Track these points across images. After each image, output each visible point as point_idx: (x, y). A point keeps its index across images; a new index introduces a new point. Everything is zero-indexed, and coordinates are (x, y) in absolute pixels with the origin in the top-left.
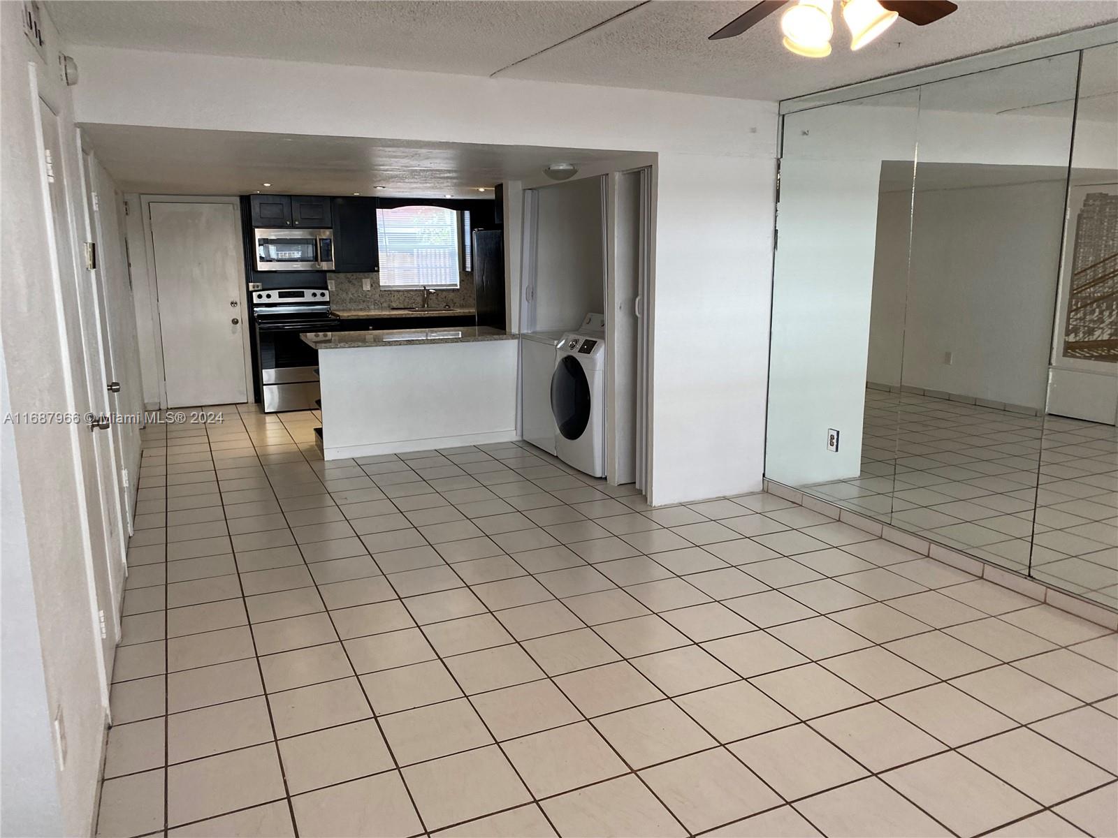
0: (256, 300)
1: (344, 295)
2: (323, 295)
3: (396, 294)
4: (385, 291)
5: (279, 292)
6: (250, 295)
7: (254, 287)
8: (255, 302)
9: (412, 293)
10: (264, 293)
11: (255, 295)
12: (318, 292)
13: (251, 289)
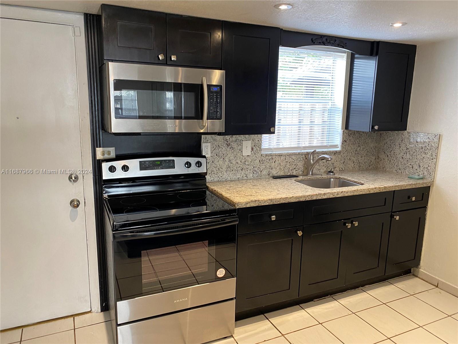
0: (106, 175)
1: (221, 162)
2: (199, 164)
3: (277, 158)
4: (266, 155)
5: (140, 162)
6: (97, 166)
7: (103, 155)
8: (104, 178)
9: (293, 157)
10: (119, 164)
11: (105, 166)
12: (193, 160)
13: (99, 156)
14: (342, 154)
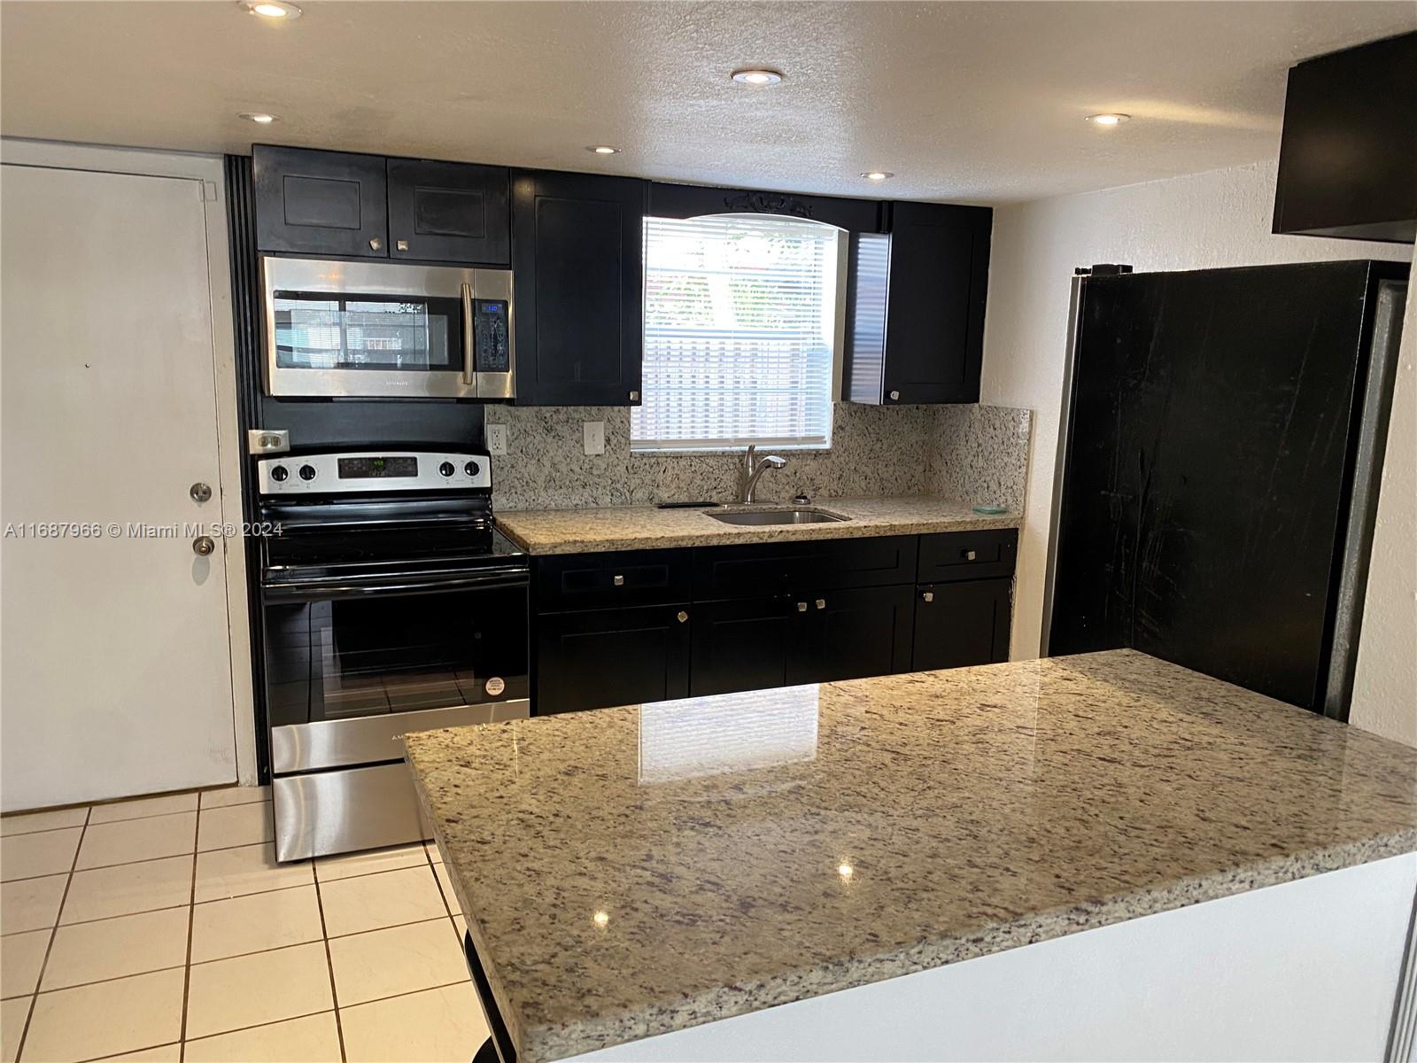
0: (266, 485)
1: (532, 468)
2: (473, 469)
3: (670, 463)
4: (643, 455)
5: (339, 460)
8: (263, 490)
9: (711, 462)
10: (294, 464)
11: (264, 467)
12: (459, 460)
13: (255, 448)
14: (834, 457)
